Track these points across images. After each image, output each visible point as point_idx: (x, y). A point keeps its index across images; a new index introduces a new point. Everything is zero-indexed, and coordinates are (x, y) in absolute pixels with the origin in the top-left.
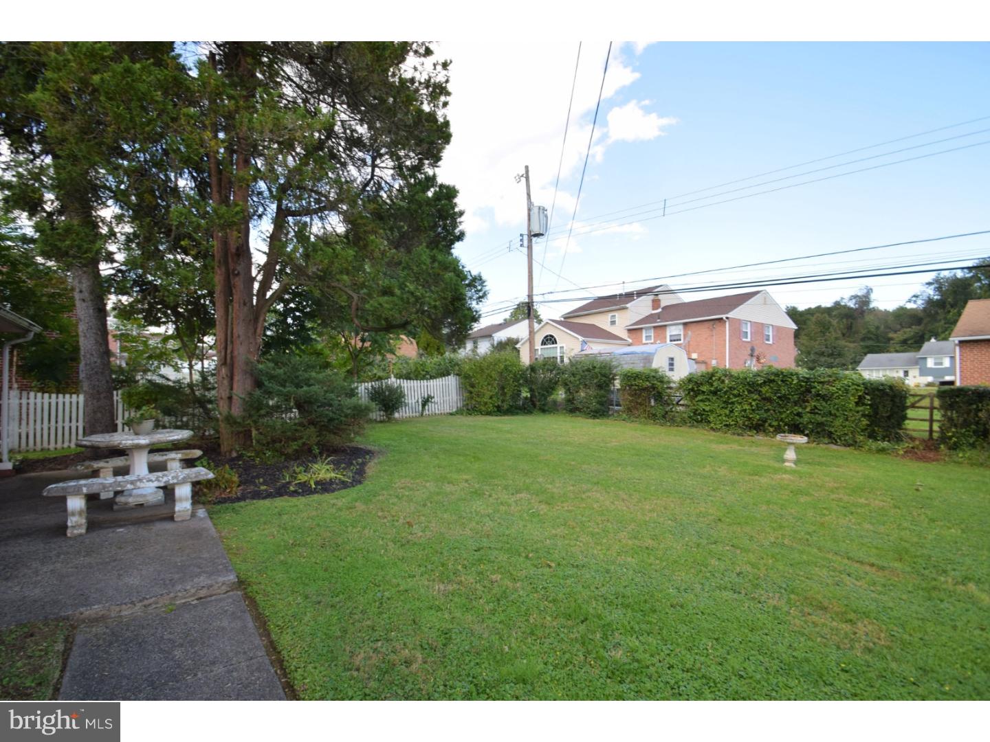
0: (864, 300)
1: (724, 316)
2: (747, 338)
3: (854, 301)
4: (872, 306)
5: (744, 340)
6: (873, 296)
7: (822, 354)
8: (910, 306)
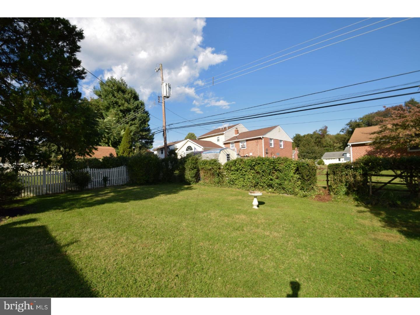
0: (324, 131)
1: (261, 137)
2: (272, 146)
3: (321, 131)
4: (328, 133)
5: (271, 147)
6: (328, 130)
7: (308, 153)
8: (342, 133)
